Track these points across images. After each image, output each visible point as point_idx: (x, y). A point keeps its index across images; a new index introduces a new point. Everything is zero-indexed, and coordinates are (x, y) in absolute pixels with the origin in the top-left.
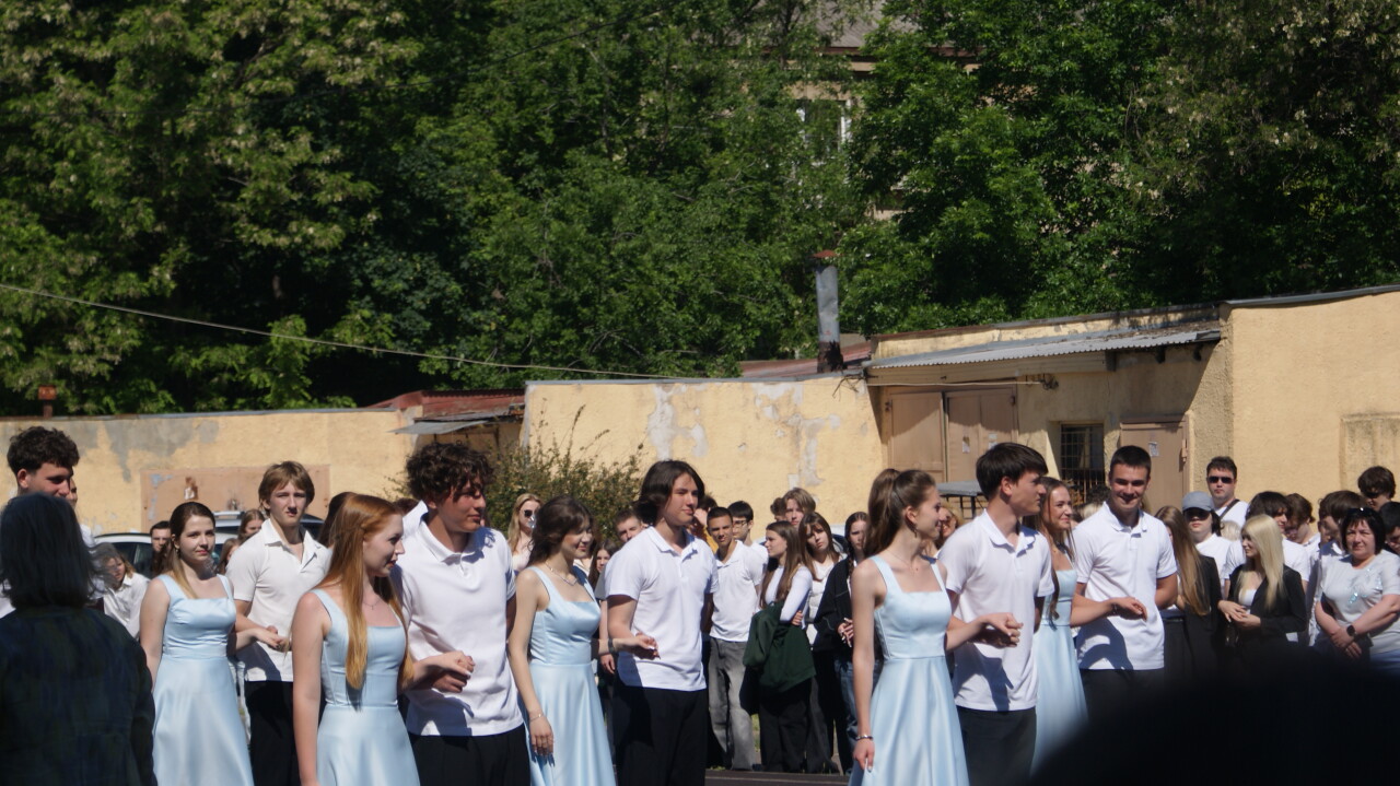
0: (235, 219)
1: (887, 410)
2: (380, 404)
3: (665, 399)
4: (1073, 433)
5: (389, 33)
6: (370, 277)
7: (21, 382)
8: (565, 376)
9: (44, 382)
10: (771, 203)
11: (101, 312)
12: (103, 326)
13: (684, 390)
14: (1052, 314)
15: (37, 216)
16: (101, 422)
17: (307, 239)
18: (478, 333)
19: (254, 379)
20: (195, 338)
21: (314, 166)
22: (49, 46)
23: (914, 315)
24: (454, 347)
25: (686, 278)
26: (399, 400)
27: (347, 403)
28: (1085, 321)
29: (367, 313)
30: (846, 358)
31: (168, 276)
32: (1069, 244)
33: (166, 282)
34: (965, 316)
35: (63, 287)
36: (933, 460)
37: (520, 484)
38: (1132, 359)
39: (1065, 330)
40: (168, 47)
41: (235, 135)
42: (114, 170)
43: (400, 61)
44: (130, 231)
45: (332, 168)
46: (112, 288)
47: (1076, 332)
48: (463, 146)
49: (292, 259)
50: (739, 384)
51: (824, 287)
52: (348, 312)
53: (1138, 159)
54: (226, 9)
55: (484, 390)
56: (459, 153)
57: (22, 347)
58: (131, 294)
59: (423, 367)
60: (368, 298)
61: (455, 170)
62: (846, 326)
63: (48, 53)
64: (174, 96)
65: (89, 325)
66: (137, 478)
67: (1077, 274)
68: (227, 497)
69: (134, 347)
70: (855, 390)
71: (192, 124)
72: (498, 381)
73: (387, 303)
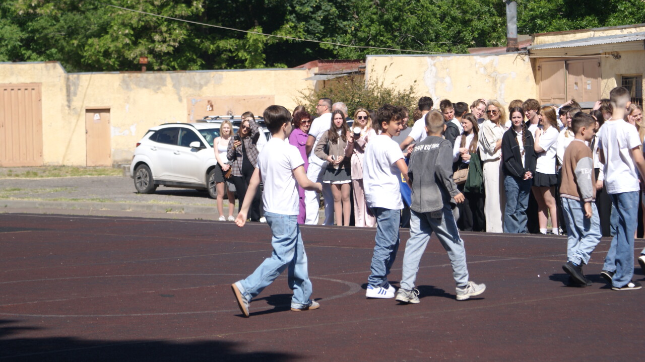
1: (539, 69)
2: (298, 67)
3: (432, 64)
4: (627, 80)
6: (295, 5)
7: (132, 55)
9: (142, 55)
11: (169, 23)
12: (170, 29)
13: (441, 59)
14: (619, 24)
16: (168, 74)
18: (346, 32)
19: (240, 55)
23: (555, 24)
24: (335, 39)
25: (444, 8)
26: (308, 64)
27: (282, 66)
28: (635, 27)
29: (292, 24)
30: (520, 47)
31: (200, 6)
33: (199, 9)
34: (578, 25)
35: (152, 11)
36: (560, 93)
37: (359, 98)
39: (626, 32)
46: (174, 11)
47: (631, 32)
50: (468, 57)
51: (510, 11)
52: (283, 24)
55: (347, 60)
57: (133, 38)
58: (183, 14)
60: (294, 15)
62: (520, 31)
65: (164, 28)
66: (185, 101)
68: (227, 110)
69: (185, 40)
70: (524, 60)
72: (353, 56)
73: (301, 17)
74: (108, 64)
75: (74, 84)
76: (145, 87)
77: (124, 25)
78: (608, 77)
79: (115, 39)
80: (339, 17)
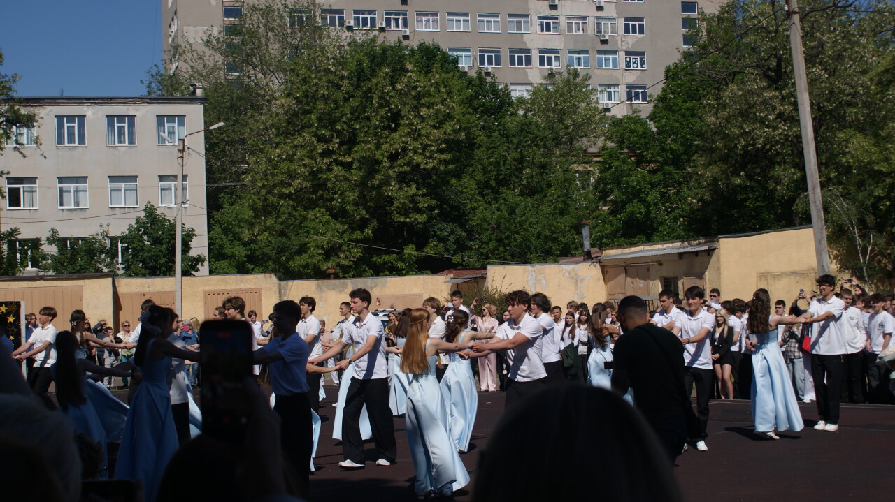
0: (392, 213)
1: (606, 273)
2: (439, 273)
3: (533, 270)
4: (668, 281)
5: (441, 151)
6: (436, 231)
7: (324, 267)
8: (500, 263)
9: (333, 268)
10: (567, 204)
11: (349, 245)
12: (350, 249)
13: (538, 267)
14: (661, 241)
15: (328, 213)
16: (349, 280)
17: (416, 219)
18: (471, 249)
19: (399, 265)
20: (379, 253)
21: (418, 195)
22: (331, 157)
23: (615, 242)
24: (464, 254)
25: (539, 229)
26: (445, 272)
27: (429, 273)
28: (672, 243)
29: (435, 243)
30: (593, 256)
31: (370, 232)
32: (667, 217)
33: (369, 234)
34: (632, 242)
35: (337, 236)
36: (621, 290)
38: (687, 256)
39: (665, 246)
40: (369, 156)
41: (391, 186)
42: (353, 197)
43: (445, 160)
44: (358, 218)
45: (423, 196)
46: (352, 236)
47: (669, 246)
48: (466, 188)
49: (411, 226)
50: (558, 265)
51: (585, 232)
52: (429, 243)
53: (689, 188)
54: (388, 144)
55: (474, 268)
56: (465, 190)
57: (325, 256)
58: (358, 238)
59: (454, 261)
60: (435, 238)
61: (464, 195)
62: (593, 246)
63: (331, 160)
64: (371, 173)
65: (346, 249)
67: (669, 227)
68: (390, 304)
69: (360, 256)
70: (596, 267)
71: (377, 182)
72: (478, 265)
73: (442, 240)
74: (306, 273)
75: (284, 288)
76: (333, 289)
77: (317, 247)
78: (654, 280)
79: (312, 257)
80: (466, 238)
